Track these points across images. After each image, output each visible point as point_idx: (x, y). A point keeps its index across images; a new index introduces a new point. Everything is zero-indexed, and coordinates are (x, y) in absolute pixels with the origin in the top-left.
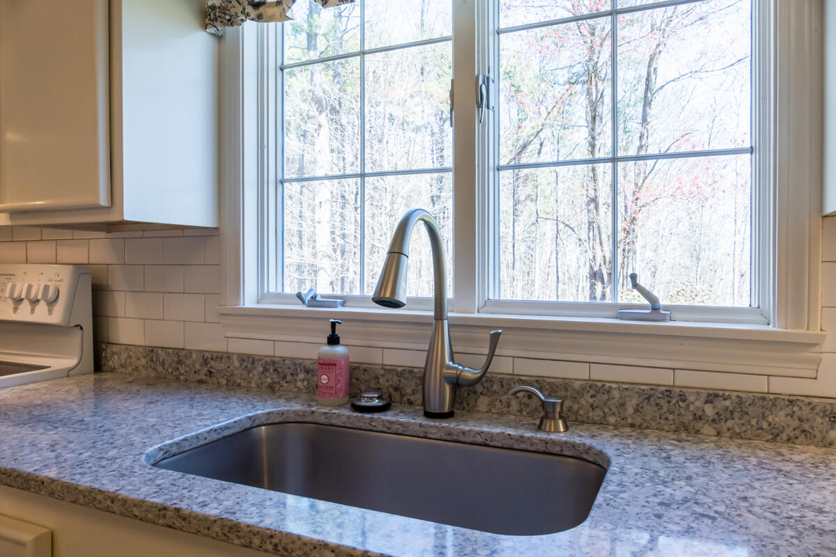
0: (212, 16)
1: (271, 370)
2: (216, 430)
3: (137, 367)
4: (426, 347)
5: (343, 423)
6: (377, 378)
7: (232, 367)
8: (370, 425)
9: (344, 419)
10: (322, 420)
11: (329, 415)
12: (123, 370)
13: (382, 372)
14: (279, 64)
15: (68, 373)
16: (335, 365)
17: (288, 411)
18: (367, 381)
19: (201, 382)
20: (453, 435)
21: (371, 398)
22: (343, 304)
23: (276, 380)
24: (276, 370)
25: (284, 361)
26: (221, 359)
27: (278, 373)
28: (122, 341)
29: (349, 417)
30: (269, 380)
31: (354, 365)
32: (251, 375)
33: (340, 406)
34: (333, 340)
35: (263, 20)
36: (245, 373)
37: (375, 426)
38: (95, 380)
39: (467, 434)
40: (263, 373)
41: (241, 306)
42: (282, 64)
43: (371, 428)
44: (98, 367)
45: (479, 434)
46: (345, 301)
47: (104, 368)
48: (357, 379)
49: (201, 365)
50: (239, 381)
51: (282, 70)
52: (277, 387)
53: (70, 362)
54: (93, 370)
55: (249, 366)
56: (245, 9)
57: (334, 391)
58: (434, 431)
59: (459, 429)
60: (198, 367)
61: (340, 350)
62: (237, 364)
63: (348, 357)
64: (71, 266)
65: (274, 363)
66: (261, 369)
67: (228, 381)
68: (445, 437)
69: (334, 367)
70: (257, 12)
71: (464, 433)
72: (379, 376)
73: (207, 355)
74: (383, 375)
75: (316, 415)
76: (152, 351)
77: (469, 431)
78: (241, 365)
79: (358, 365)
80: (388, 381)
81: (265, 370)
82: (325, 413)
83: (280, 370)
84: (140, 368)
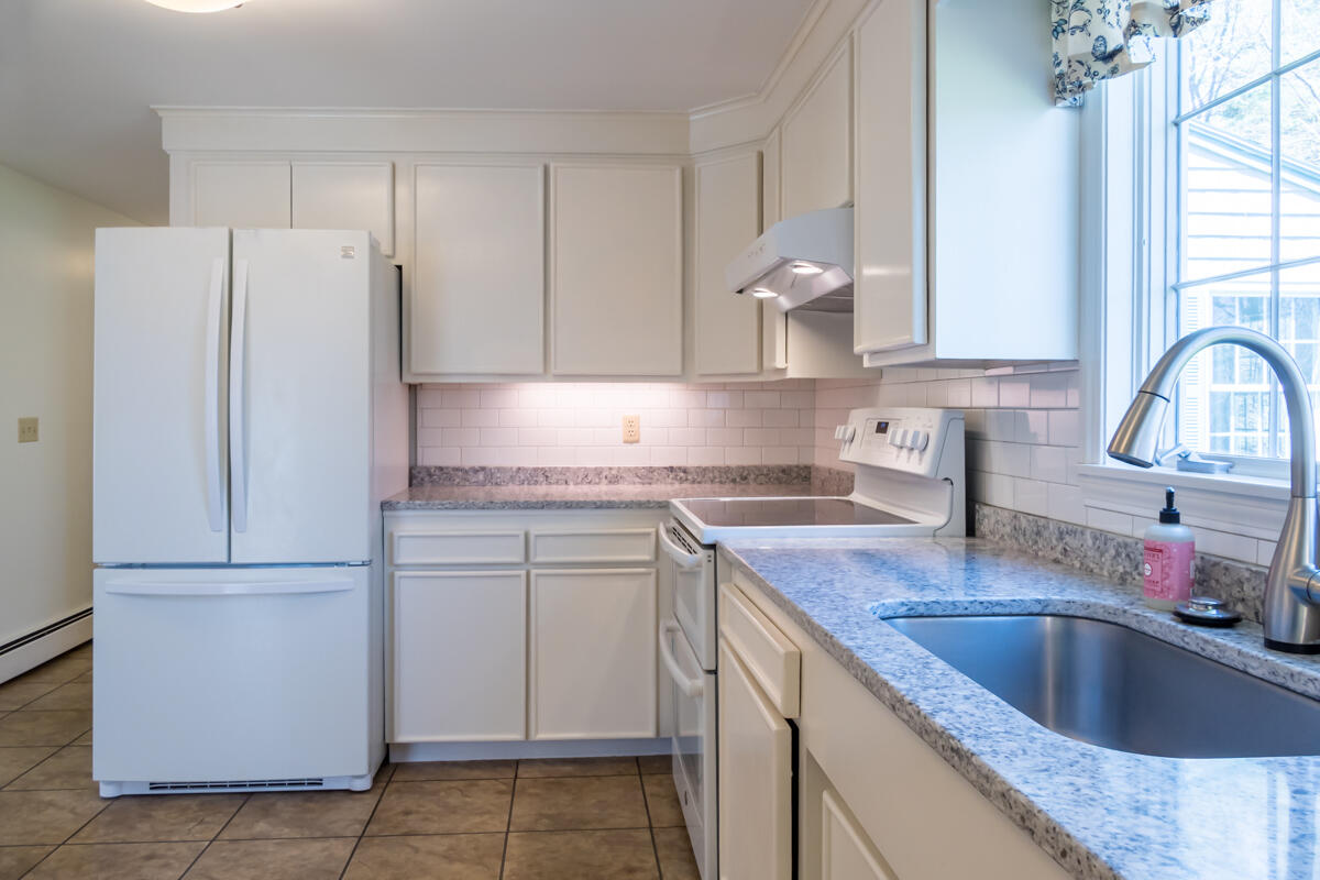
0: (1061, 87)
1: (1124, 555)
2: (982, 603)
3: (1003, 536)
4: (1276, 536)
5: (1155, 632)
6: (1240, 583)
7: (1085, 546)
8: (1183, 640)
9: (1156, 627)
10: (1134, 624)
11: (1140, 618)
12: (992, 537)
13: (1247, 574)
14: (1172, 116)
15: (934, 533)
16: (1161, 551)
17: (1095, 604)
18: (1228, 585)
19: (1056, 561)
20: (1278, 675)
21: (1206, 606)
22: (1227, 470)
23: (1128, 570)
24: (1128, 556)
25: (1137, 544)
26: (1075, 533)
27: (1130, 559)
28: (995, 503)
29: (1161, 625)
30: (1121, 569)
31: (1214, 559)
32: (1103, 559)
33: (1159, 611)
34: (1170, 517)
35: (1119, 73)
36: (1097, 555)
37: (1188, 643)
38: (967, 545)
39: (1296, 678)
40: (1115, 557)
41: (1101, 465)
42: (1178, 115)
43: (1182, 644)
44: (971, 530)
45: (1311, 680)
46: (1231, 465)
47: (977, 533)
48: (1217, 581)
49: (1057, 540)
50: (1092, 565)
51: (1177, 124)
52: (1130, 579)
53: (939, 520)
54: (964, 533)
55: (1102, 546)
56: (1089, 69)
57: (1159, 589)
58: (1255, 664)
59: (1286, 668)
60: (1054, 542)
61: (1176, 531)
62: (1090, 542)
63: (1193, 544)
64: (941, 410)
65: (1126, 545)
66: (1113, 552)
67: (1082, 564)
68: (1268, 677)
69: (1160, 554)
70: (1111, 65)
71: (1292, 675)
72: (1243, 580)
73: (1063, 526)
74: (1248, 580)
75: (1128, 615)
76: (1015, 517)
77: (1300, 673)
78: (1094, 544)
79: (1218, 560)
80: (1254, 589)
81: (1118, 554)
82: (1137, 615)
83: (1132, 556)
84: (1006, 537)
